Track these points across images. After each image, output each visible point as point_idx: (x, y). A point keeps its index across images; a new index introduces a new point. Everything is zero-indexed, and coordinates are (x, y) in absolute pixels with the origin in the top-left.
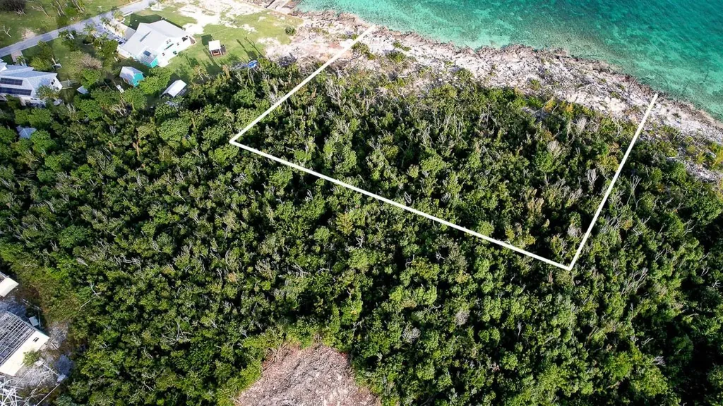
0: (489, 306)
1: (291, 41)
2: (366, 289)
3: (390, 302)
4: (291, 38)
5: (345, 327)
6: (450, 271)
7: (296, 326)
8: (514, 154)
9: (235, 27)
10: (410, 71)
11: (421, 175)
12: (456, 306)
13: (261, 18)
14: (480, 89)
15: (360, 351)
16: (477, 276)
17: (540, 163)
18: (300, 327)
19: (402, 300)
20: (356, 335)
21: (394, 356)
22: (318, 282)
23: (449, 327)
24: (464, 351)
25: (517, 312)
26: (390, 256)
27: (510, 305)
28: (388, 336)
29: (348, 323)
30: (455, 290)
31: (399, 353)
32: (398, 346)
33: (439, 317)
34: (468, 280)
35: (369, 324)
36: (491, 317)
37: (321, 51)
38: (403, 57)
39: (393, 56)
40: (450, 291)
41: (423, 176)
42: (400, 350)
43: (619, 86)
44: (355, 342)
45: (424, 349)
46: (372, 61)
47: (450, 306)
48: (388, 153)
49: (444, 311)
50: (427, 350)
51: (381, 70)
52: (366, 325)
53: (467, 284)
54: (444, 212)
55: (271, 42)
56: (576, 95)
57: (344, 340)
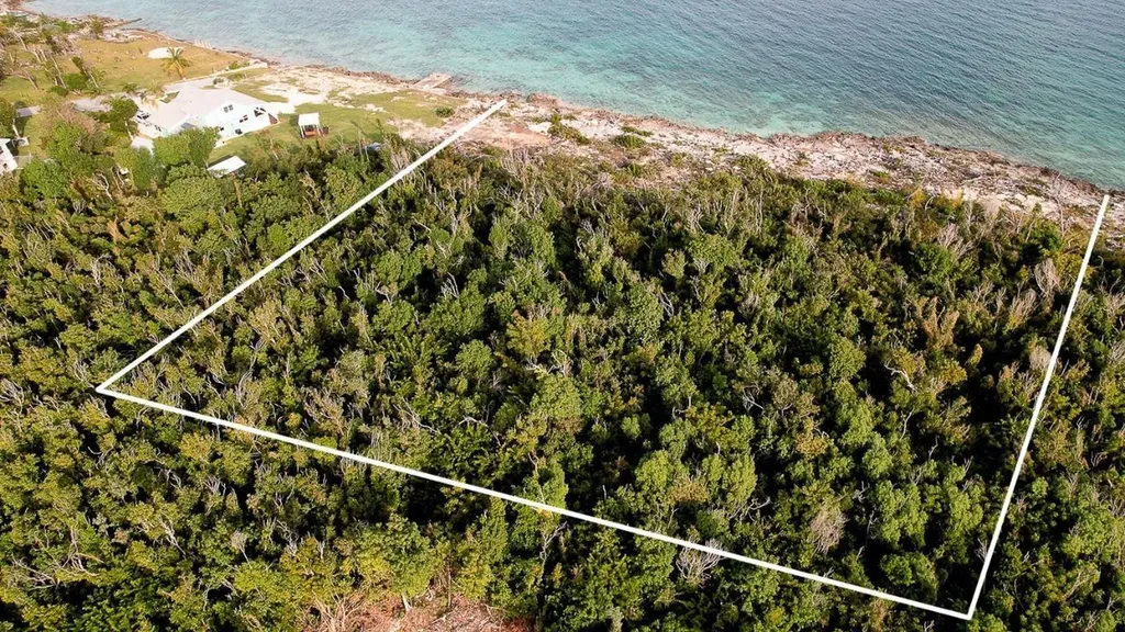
0: (893, 503)
1: (444, 123)
2: (576, 465)
3: (638, 489)
4: (445, 120)
5: (519, 553)
6: (781, 431)
7: (384, 529)
8: (872, 257)
9: (352, 107)
10: (653, 158)
11: (690, 271)
12: (808, 501)
13: (395, 98)
14: (783, 180)
15: (560, 610)
16: (849, 439)
17: (929, 266)
18: (395, 531)
19: (669, 484)
20: (549, 569)
21: (657, 622)
22: (457, 449)
23: (797, 554)
24: (850, 611)
25: (966, 519)
26: (633, 401)
27: (945, 501)
28: (636, 571)
29: (528, 544)
30: (799, 470)
31: (671, 615)
32: (666, 597)
33: (766, 534)
34: (829, 449)
35: (585, 542)
36: (903, 531)
37: (494, 136)
38: (639, 144)
39: (621, 141)
40: (788, 475)
41: (696, 273)
42: (673, 607)
43: (1036, 181)
44: (548, 588)
45: (739, 604)
46: (584, 147)
47: (793, 506)
48: (620, 241)
49: (778, 516)
50: (748, 608)
51: (601, 158)
52: (576, 546)
53: (827, 457)
54: (748, 331)
55: (409, 124)
56: (960, 190)
57: (516, 584)
